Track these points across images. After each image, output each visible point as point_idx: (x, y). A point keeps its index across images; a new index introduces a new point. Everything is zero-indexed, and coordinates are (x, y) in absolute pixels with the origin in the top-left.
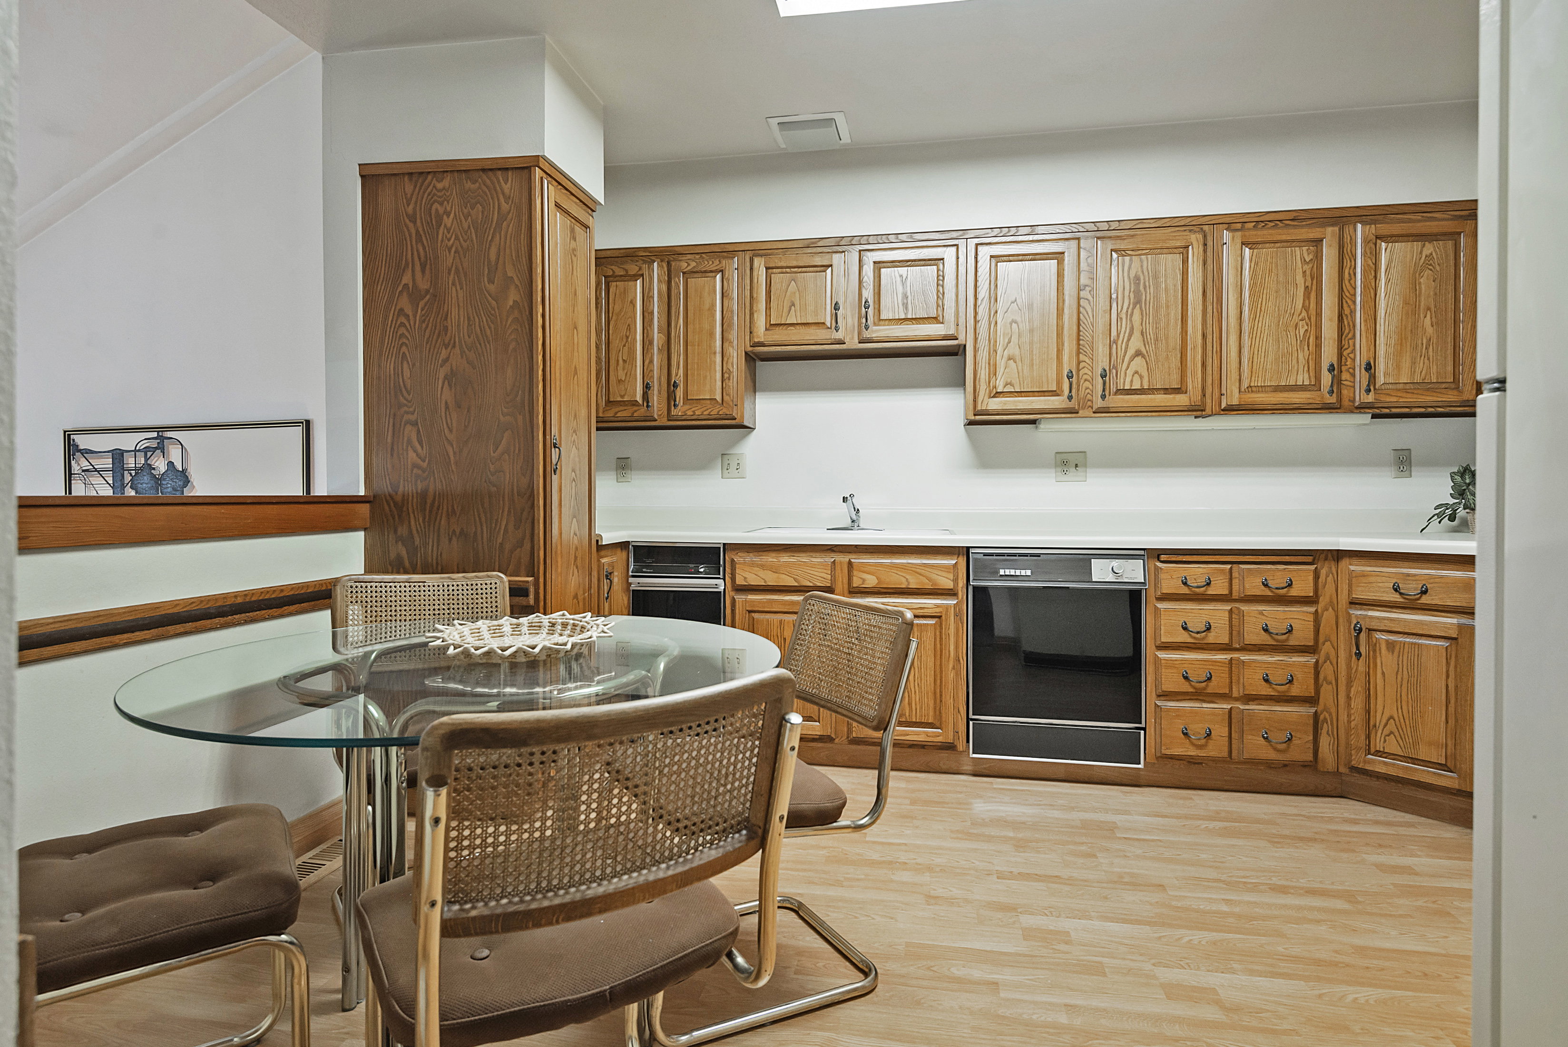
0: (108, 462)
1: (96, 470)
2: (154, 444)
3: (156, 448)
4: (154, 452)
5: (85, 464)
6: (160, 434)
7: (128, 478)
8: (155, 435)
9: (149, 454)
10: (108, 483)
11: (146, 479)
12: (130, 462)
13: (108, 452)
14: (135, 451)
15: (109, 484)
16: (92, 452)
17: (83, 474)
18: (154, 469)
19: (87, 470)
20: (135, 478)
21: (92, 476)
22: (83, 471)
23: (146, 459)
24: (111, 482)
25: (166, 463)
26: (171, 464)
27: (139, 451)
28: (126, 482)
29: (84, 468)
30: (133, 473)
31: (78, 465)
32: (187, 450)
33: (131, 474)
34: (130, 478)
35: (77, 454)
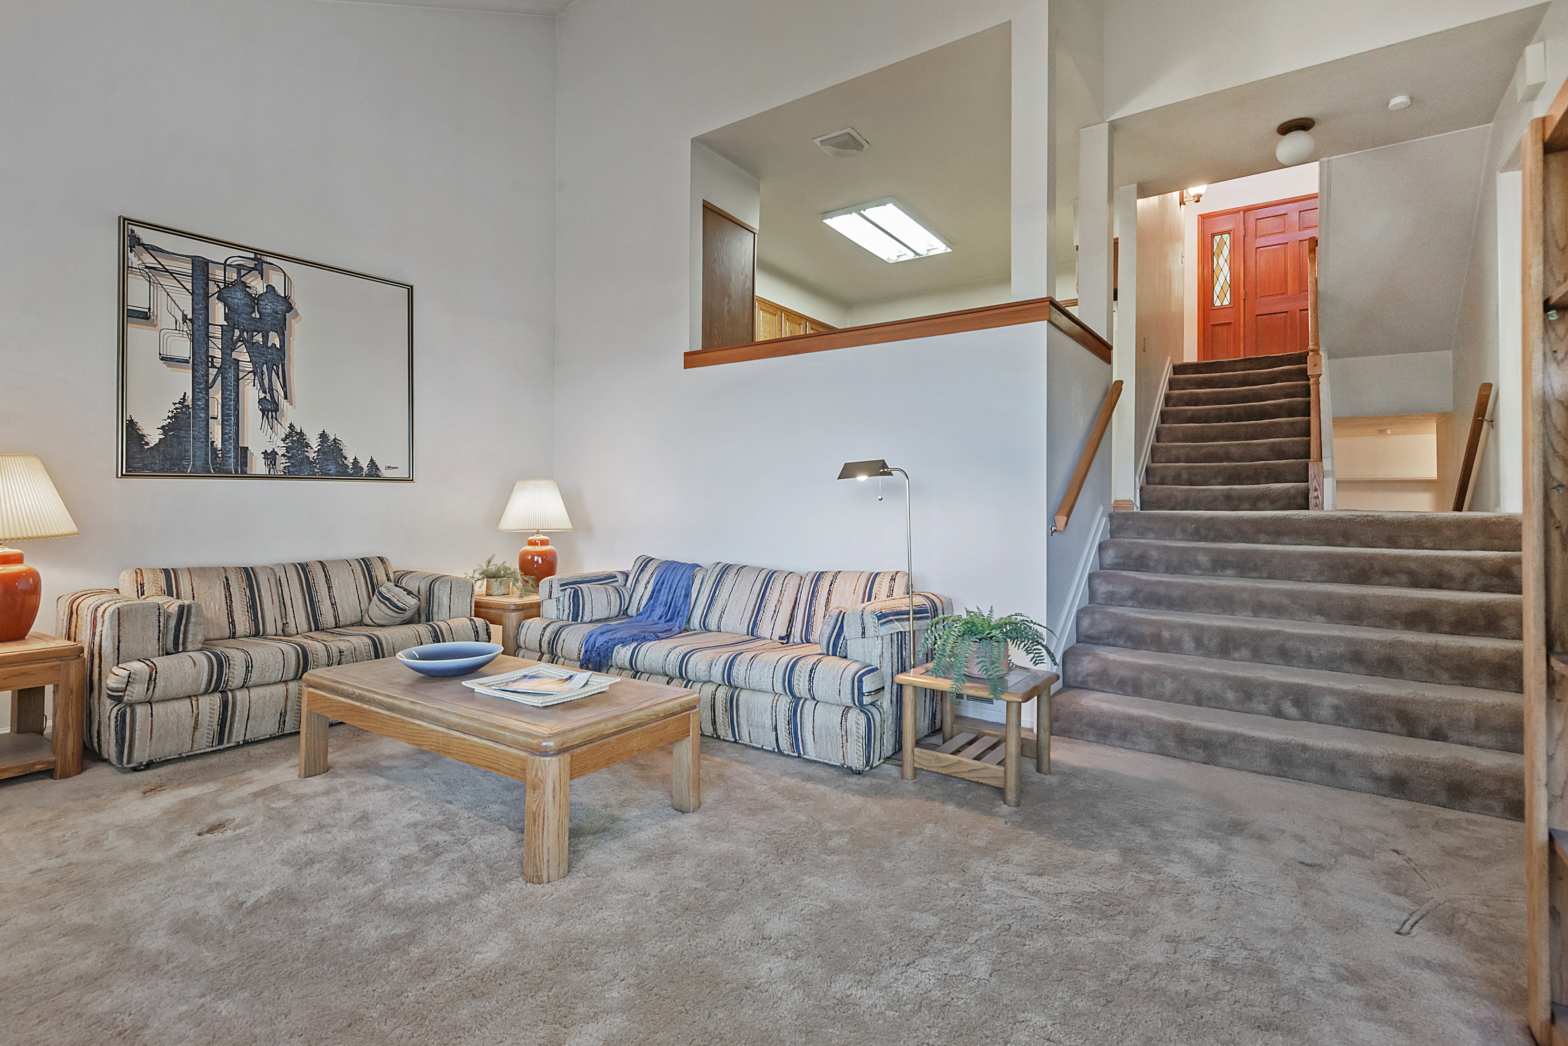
0: (184, 267)
1: (167, 271)
2: (251, 264)
3: (253, 269)
4: (250, 272)
5: (150, 261)
6: (259, 256)
7: (213, 289)
9: (243, 272)
10: (185, 288)
11: (239, 295)
12: (217, 274)
13: (187, 256)
14: (225, 264)
15: (187, 290)
16: (162, 251)
17: (147, 270)
18: (250, 287)
19: (154, 268)
20: (224, 291)
21: (162, 276)
22: (146, 267)
23: (240, 276)
24: (190, 288)
25: (265, 285)
26: (270, 288)
27: (230, 265)
28: (211, 292)
29: (148, 265)
30: (222, 285)
31: (140, 259)
32: (289, 278)
33: (218, 286)
34: (217, 290)
35: (138, 248)
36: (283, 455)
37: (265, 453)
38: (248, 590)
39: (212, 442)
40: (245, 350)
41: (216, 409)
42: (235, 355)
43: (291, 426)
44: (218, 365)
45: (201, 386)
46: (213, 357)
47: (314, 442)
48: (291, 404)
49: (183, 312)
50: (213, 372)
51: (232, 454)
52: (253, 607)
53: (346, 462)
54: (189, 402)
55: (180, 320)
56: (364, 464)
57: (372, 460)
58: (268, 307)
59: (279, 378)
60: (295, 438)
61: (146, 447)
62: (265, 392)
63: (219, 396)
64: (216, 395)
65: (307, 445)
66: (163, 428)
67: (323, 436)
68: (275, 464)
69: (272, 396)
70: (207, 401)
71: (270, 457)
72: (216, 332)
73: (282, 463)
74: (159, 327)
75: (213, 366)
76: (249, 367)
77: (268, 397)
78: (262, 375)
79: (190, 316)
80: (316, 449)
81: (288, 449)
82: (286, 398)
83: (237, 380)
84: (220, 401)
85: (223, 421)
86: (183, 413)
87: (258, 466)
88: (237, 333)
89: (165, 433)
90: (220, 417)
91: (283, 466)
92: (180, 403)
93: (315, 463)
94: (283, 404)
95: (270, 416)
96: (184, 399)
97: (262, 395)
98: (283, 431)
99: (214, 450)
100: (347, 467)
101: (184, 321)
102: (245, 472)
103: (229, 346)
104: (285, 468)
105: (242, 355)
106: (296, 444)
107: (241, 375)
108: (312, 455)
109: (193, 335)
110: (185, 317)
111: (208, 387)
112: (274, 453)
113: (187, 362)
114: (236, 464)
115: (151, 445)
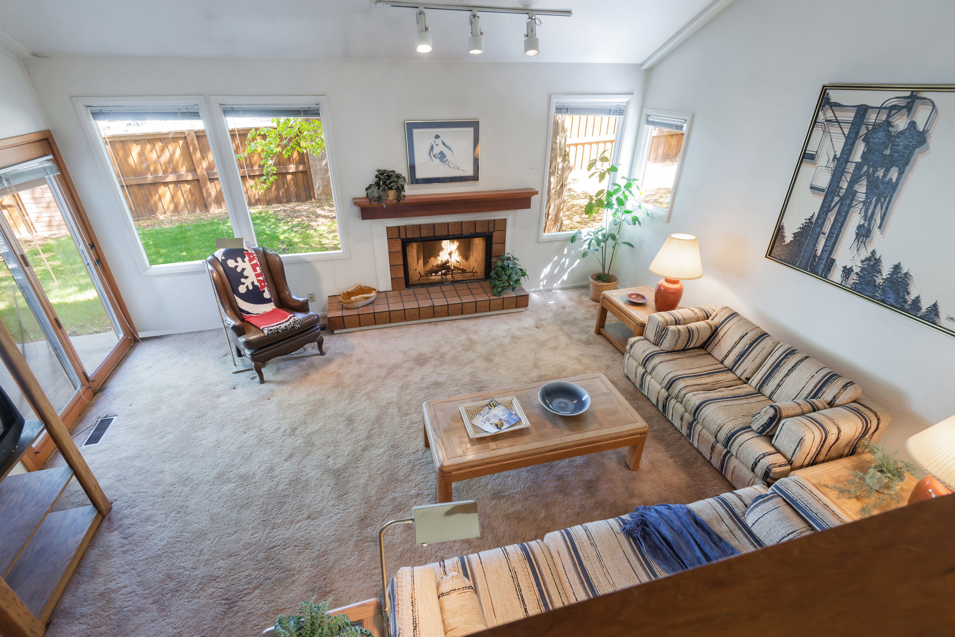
0: (850, 116)
1: (837, 121)
2: (903, 103)
3: (903, 107)
4: (900, 110)
5: (830, 115)
6: (914, 93)
7: (863, 131)
8: (908, 94)
9: (894, 112)
12: (872, 118)
13: (854, 107)
14: (880, 108)
15: (844, 135)
16: (839, 106)
17: (825, 123)
18: (893, 126)
19: (830, 121)
20: (871, 132)
21: (832, 126)
22: (827, 121)
23: (889, 116)
24: (846, 133)
25: (908, 122)
26: (913, 124)
27: (884, 108)
28: (860, 134)
29: (828, 119)
30: (870, 127)
31: (825, 115)
32: (937, 111)
33: (868, 128)
34: (865, 132)
35: (827, 106)
36: (857, 273)
37: (845, 268)
38: (747, 346)
39: (817, 250)
40: (865, 184)
41: (827, 229)
42: (856, 187)
43: (873, 252)
44: (841, 194)
45: (825, 209)
46: (841, 188)
47: (886, 270)
48: (882, 233)
49: (835, 152)
50: (837, 199)
51: (824, 262)
52: (742, 356)
53: (907, 297)
54: (814, 220)
55: (831, 159)
56: (925, 305)
57: (935, 305)
58: (902, 142)
59: (882, 209)
60: (872, 263)
61: (783, 244)
62: (865, 220)
63: (832, 219)
64: (832, 217)
65: (879, 272)
66: (795, 234)
67: (897, 268)
68: (848, 278)
69: (869, 224)
70: (825, 220)
71: (847, 271)
72: (851, 168)
73: (853, 278)
74: (817, 165)
75: (838, 195)
76: (861, 197)
77: (866, 225)
78: (869, 206)
79: (838, 156)
80: (885, 277)
81: (863, 269)
82: (880, 227)
83: (850, 206)
84: (832, 222)
85: (828, 236)
86: (808, 226)
87: (836, 275)
88: (865, 168)
89: (795, 237)
90: (827, 234)
91: (853, 281)
92: (809, 219)
93: (879, 288)
94: (876, 232)
95: (861, 240)
96: (812, 217)
97: (862, 222)
98: (865, 254)
99: (815, 256)
100: (905, 301)
101: (833, 160)
102: (826, 277)
103: (854, 181)
104: (853, 283)
105: (862, 188)
106: (870, 268)
107: (854, 203)
108: (879, 280)
109: (834, 171)
110: (835, 156)
111: (830, 210)
112: (851, 270)
113: (823, 190)
114: (823, 270)
115: (786, 243)
